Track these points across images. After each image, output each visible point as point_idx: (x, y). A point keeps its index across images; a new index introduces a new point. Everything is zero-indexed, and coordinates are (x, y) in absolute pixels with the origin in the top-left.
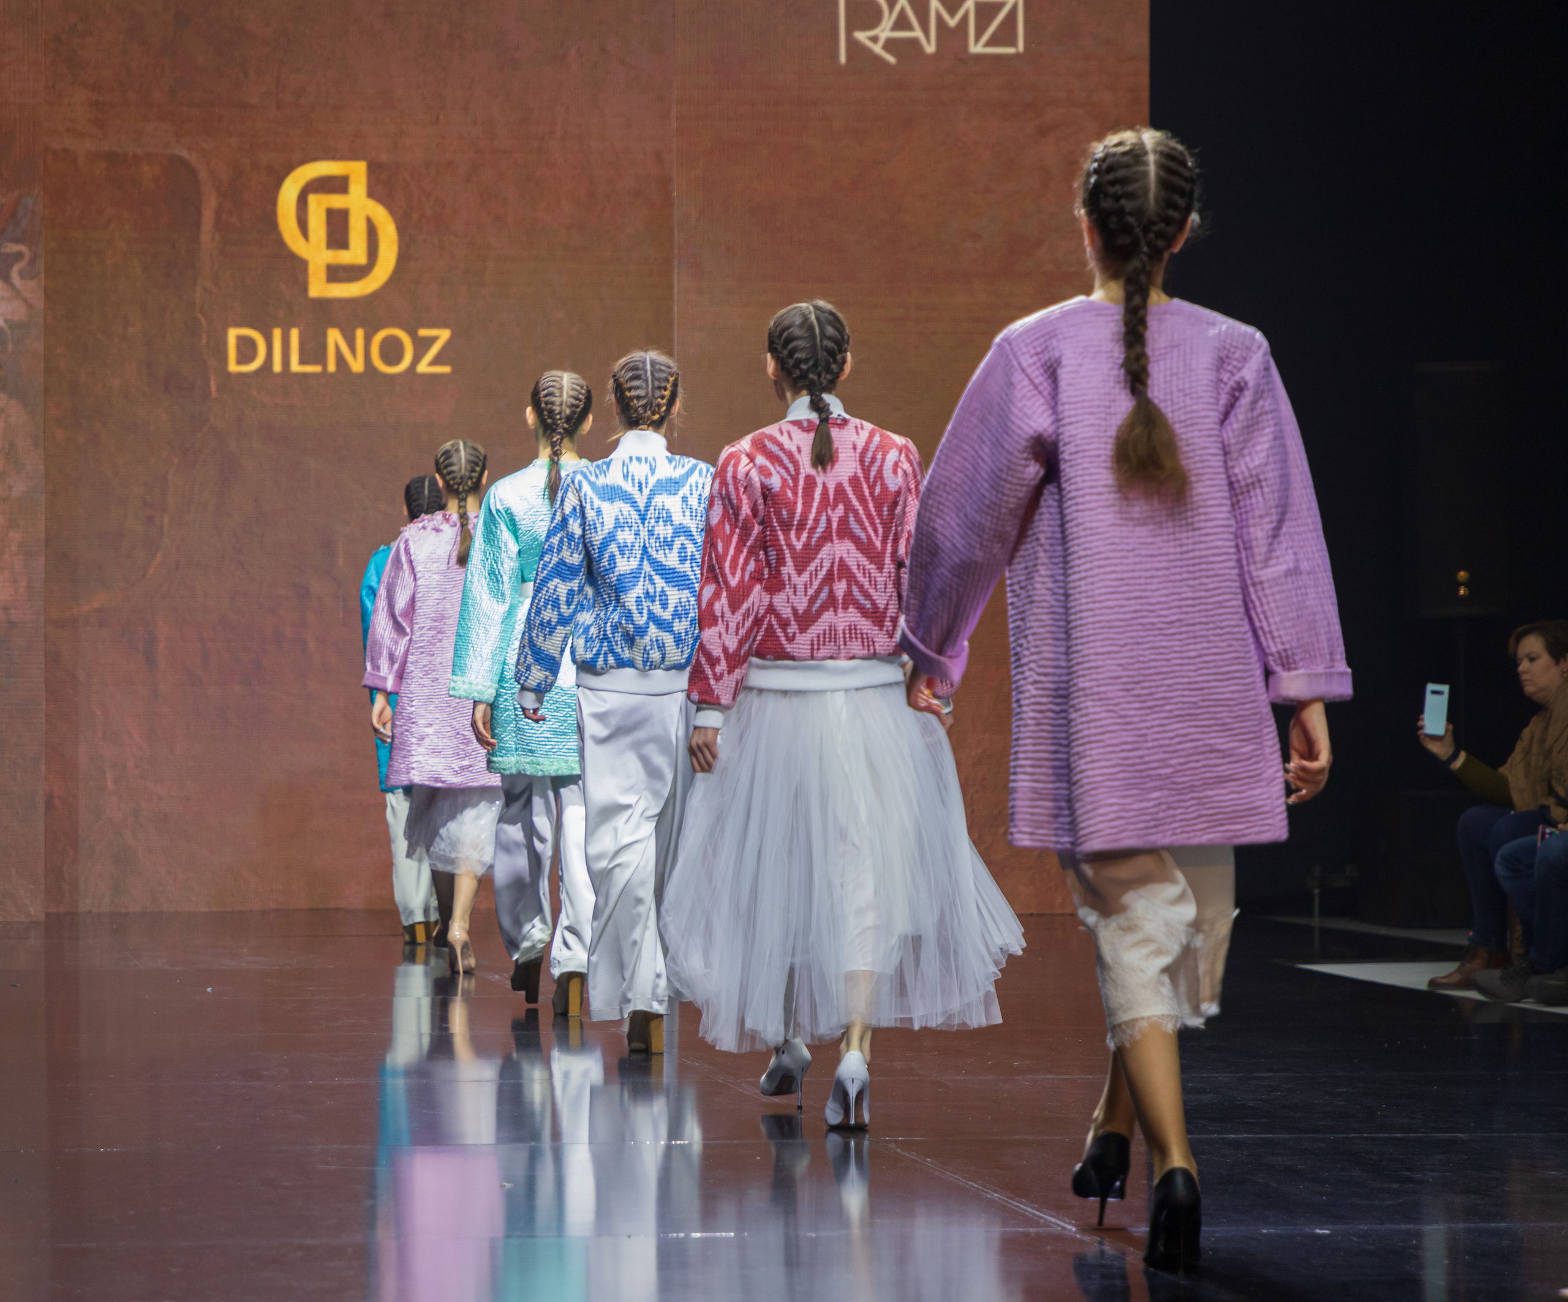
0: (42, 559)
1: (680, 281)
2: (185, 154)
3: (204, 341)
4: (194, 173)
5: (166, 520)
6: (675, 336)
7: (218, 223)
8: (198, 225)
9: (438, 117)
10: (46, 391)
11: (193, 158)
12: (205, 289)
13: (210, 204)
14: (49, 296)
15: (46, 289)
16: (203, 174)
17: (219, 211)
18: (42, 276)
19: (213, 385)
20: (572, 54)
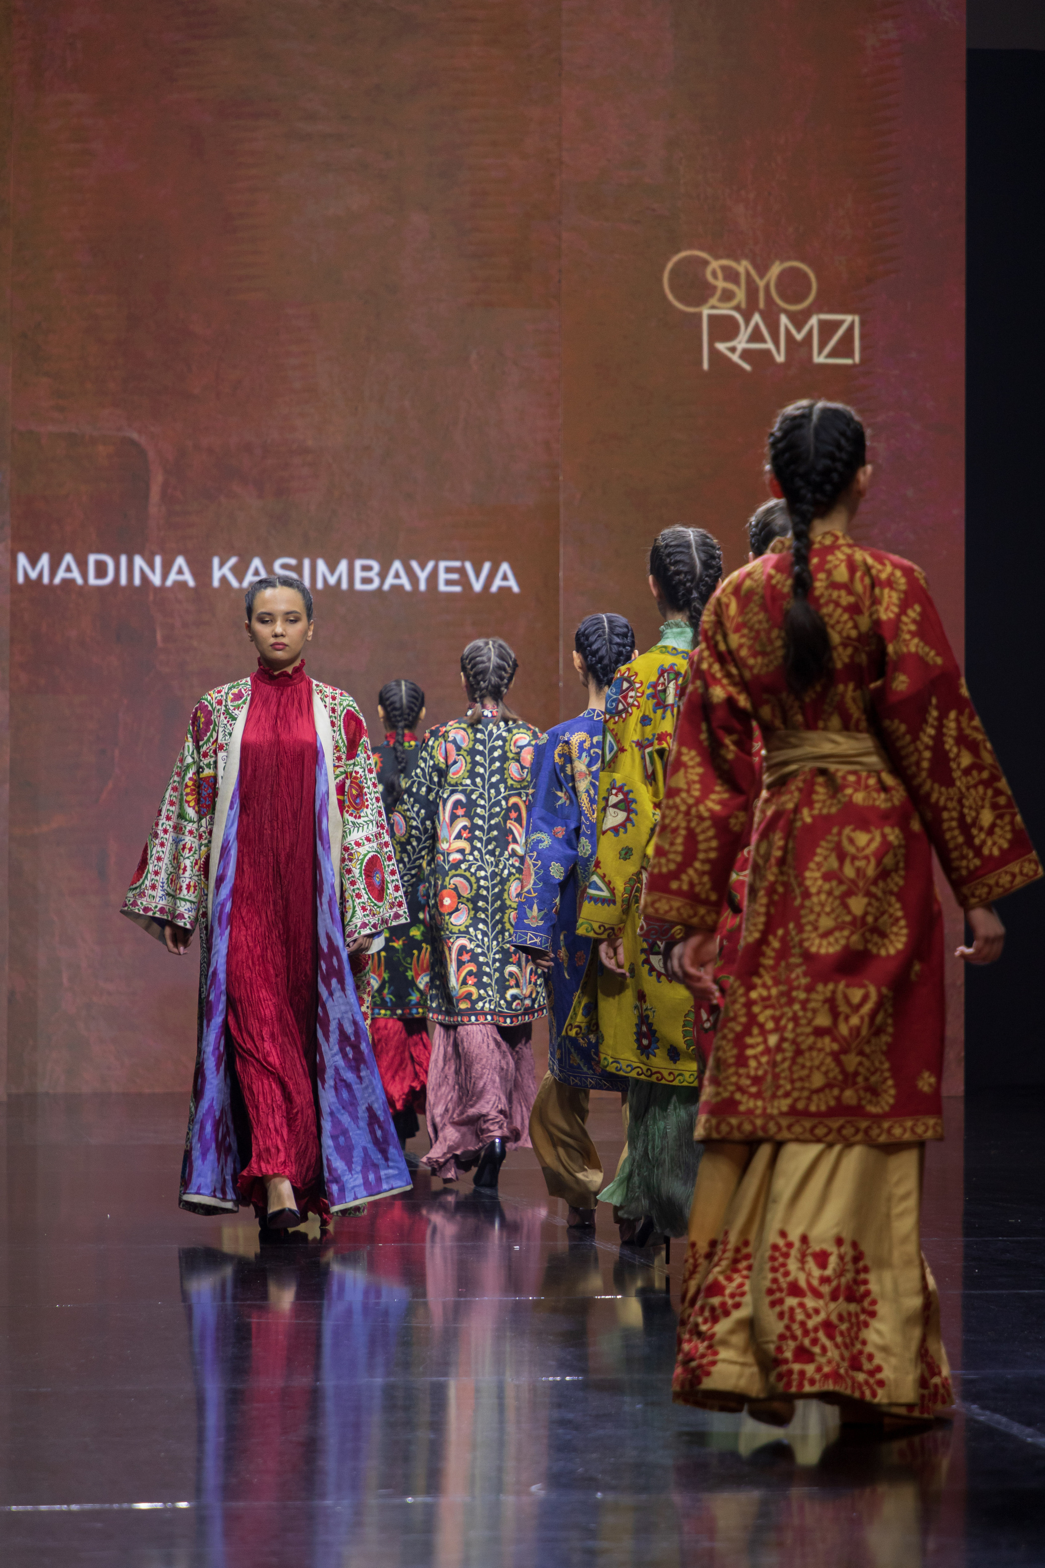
0: (7, 786)
1: (565, 553)
2: (135, 437)
4: (143, 453)
5: (117, 753)
6: (561, 600)
7: (164, 494)
8: (147, 498)
9: (357, 409)
10: (12, 640)
11: (143, 440)
13: (157, 480)
16: (151, 454)
17: (165, 485)
18: (9, 541)
19: (159, 636)
20: (474, 356)
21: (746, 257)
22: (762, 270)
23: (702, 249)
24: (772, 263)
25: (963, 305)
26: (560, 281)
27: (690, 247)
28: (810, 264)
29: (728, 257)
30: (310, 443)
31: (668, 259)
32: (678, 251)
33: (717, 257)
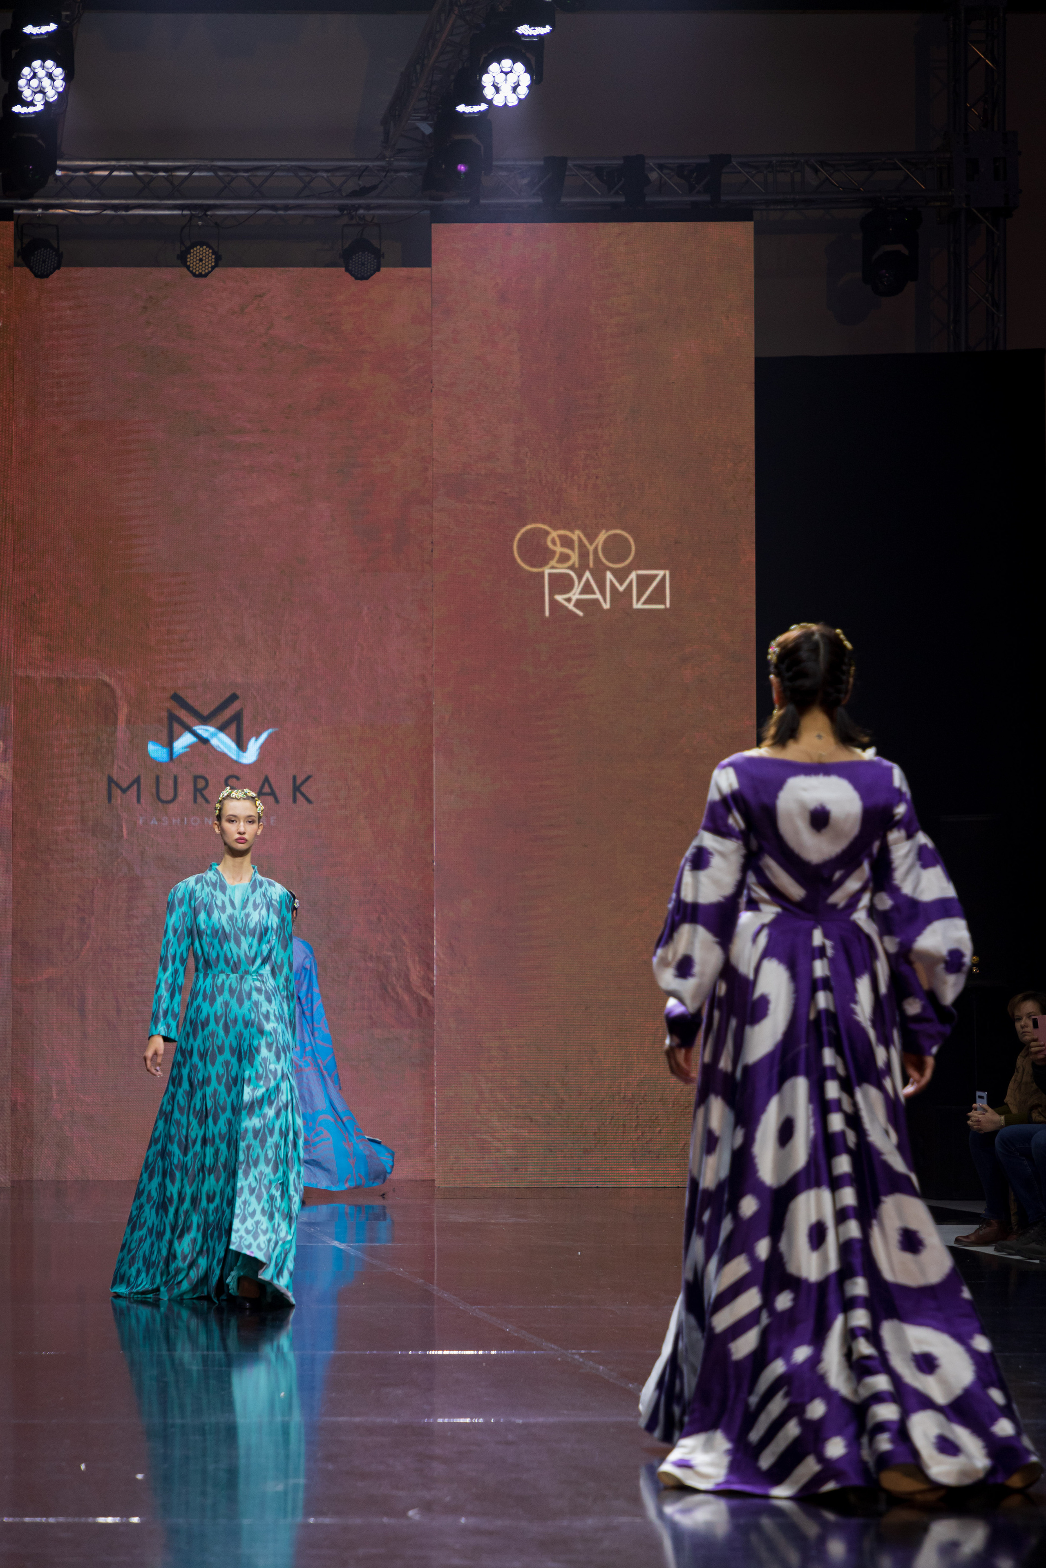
0: (10, 947)
1: (438, 761)
2: (107, 679)
3: (119, 802)
4: (113, 691)
5: (93, 921)
7: (128, 723)
8: (115, 723)
9: (275, 653)
10: (14, 835)
11: (112, 681)
12: (120, 767)
13: (123, 711)
14: (16, 772)
15: (14, 768)
16: (119, 692)
17: (129, 715)
18: (12, 760)
19: (125, 831)
20: (365, 610)
21: (579, 528)
22: (592, 538)
23: (543, 521)
24: (600, 532)
25: (753, 559)
26: (432, 551)
27: (535, 521)
28: (630, 532)
29: (564, 528)
30: (239, 680)
31: (517, 531)
32: (524, 525)
33: (555, 528)
